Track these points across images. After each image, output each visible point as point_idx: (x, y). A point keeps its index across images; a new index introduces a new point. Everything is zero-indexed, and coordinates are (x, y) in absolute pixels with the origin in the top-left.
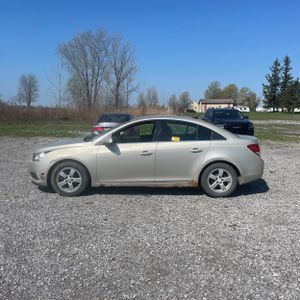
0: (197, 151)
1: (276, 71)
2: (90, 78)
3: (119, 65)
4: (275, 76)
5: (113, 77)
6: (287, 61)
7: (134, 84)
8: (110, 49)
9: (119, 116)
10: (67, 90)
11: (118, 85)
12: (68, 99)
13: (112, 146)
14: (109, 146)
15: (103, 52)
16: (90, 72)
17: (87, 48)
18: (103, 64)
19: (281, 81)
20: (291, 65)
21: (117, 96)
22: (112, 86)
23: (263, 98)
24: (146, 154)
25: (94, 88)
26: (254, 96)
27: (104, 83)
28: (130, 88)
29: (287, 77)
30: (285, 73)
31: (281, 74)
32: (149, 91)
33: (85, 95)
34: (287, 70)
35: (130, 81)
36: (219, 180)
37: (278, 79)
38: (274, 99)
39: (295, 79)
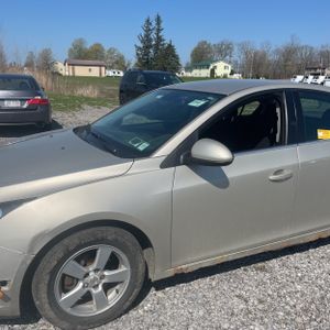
1: (148, 30)
4: (147, 36)
6: (158, 20)
19: (154, 43)
20: (162, 25)
29: (159, 39)
30: (157, 34)
31: (153, 35)
34: (159, 30)
37: (150, 40)
38: (147, 62)
39: (167, 42)
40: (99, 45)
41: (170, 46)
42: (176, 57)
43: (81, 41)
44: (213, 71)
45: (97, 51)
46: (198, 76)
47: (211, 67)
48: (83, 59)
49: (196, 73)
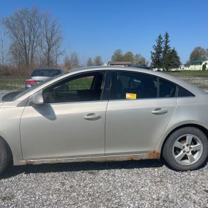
0: (160, 113)
1: (160, 43)
2: (28, 44)
3: (49, 35)
4: (159, 46)
5: (45, 44)
6: (167, 36)
7: (61, 49)
8: (43, 22)
9: (50, 71)
10: (9, 53)
11: (49, 50)
12: (10, 60)
13: (43, 108)
14: (38, 107)
15: (37, 25)
16: (27, 39)
17: (25, 21)
18: (38, 34)
19: (163, 50)
20: (169, 39)
21: (49, 58)
22: (44, 50)
23: (151, 61)
24: (92, 118)
25: (30, 52)
26: (144, 60)
27: (38, 48)
28: (58, 53)
29: (167, 47)
30: (166, 44)
31: (163, 45)
32: (72, 56)
33: (24, 57)
34: (167, 42)
35: (58, 47)
36: (187, 149)
37: (161, 48)
38: (158, 62)
39: (172, 48)
40: (130, 53)
41: (173, 51)
42: (177, 58)
43: (119, 51)
44: (204, 67)
45: (129, 56)
46: (193, 69)
47: (204, 63)
48: (120, 61)
49: (192, 68)
